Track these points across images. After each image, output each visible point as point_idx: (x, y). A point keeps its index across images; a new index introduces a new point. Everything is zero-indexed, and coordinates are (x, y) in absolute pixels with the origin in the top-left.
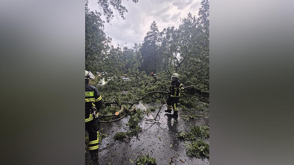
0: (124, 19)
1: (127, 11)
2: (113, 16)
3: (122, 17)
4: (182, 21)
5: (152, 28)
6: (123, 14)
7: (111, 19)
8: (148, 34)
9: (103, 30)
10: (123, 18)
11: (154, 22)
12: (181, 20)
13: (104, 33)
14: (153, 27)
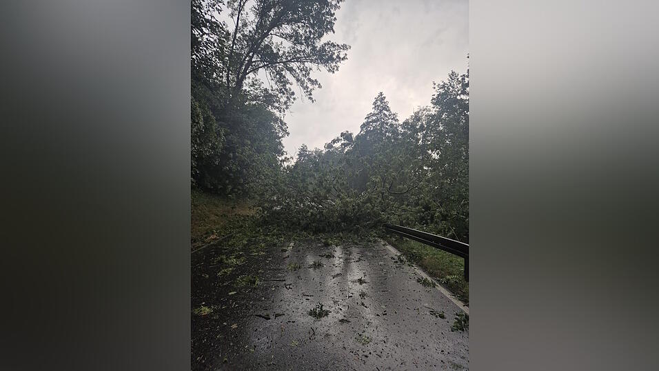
0: (313, 101)
1: (320, 86)
2: (294, 99)
3: (310, 98)
4: (437, 88)
5: (376, 106)
6: (311, 94)
7: (291, 104)
8: (368, 118)
9: (282, 119)
10: (311, 101)
11: (381, 94)
12: (434, 88)
13: (285, 124)
14: (379, 103)
